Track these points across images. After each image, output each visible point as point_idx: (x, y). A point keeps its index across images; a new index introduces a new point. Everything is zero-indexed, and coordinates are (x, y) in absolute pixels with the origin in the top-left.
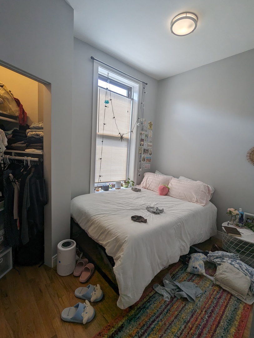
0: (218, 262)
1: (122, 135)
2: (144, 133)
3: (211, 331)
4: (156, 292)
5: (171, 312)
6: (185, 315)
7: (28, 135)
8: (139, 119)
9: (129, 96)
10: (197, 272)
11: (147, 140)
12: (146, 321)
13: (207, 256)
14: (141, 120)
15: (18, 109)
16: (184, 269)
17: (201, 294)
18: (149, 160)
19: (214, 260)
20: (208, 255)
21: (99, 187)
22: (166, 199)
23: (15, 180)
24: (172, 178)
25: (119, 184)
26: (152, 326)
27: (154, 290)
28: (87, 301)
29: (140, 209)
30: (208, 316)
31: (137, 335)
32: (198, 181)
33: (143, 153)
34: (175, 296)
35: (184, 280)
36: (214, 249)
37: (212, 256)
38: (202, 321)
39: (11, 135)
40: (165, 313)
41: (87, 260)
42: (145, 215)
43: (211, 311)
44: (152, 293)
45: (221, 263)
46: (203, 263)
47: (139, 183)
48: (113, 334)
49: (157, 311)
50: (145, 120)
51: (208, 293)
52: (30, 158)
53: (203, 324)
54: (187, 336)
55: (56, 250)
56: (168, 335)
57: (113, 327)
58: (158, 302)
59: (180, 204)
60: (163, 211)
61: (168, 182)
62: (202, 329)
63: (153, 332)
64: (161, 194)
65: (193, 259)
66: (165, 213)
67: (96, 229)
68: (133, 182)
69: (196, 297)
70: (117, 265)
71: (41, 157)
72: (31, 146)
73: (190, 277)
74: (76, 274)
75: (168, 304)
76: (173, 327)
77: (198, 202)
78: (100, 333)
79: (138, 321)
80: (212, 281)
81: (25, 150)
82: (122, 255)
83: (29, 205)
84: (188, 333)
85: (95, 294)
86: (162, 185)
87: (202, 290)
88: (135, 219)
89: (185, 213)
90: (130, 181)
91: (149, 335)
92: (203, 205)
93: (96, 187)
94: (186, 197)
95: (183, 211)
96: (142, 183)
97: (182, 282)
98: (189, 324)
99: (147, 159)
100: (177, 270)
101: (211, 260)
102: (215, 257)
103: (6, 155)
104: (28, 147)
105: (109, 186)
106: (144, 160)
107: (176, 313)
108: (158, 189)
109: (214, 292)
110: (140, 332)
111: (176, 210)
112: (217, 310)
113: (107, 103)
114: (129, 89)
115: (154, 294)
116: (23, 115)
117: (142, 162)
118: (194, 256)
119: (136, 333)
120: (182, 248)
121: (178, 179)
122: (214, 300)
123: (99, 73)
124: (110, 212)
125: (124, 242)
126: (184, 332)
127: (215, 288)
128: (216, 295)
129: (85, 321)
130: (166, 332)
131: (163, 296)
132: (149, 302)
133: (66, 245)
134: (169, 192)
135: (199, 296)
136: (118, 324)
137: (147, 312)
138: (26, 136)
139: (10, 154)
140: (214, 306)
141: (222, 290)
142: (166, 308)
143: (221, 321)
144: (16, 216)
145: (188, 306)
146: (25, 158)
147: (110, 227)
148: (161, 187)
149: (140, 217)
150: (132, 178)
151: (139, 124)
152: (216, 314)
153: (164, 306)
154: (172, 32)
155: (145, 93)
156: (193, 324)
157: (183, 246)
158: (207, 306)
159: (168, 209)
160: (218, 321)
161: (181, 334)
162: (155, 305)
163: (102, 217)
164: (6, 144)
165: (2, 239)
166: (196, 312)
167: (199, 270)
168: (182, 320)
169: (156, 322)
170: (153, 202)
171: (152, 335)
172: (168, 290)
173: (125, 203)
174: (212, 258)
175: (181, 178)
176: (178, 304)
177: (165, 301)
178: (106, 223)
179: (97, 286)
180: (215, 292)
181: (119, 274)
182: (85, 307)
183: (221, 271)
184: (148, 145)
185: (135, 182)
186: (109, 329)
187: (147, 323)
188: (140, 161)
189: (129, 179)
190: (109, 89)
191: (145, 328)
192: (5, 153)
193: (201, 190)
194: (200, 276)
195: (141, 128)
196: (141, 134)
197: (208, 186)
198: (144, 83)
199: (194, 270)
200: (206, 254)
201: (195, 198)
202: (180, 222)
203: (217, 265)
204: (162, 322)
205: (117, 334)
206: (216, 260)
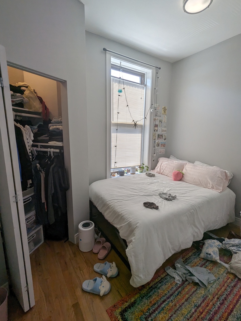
0: (233, 250)
1: (135, 122)
2: (158, 119)
3: (223, 318)
4: (168, 274)
5: (181, 295)
6: (196, 299)
7: (50, 129)
8: (153, 105)
9: (143, 82)
10: (210, 258)
11: (161, 125)
12: (157, 300)
13: (222, 243)
14: (155, 105)
15: (41, 106)
16: (197, 254)
17: (214, 281)
18: (164, 145)
19: (230, 248)
20: (224, 242)
21: (115, 172)
22: (180, 185)
23: (41, 170)
24: (186, 164)
25: (134, 169)
26: (163, 306)
27: (165, 272)
28: (103, 276)
29: (153, 195)
30: (220, 303)
31: (148, 312)
32: (214, 167)
33: (157, 138)
34: (186, 279)
35: (196, 265)
36: (231, 237)
37: (227, 244)
38: (213, 308)
39: (37, 130)
40: (176, 295)
41: (104, 239)
42: (157, 201)
43: (223, 299)
44: (164, 275)
45: (238, 252)
46: (217, 250)
47: (153, 168)
48: (126, 308)
49: (168, 292)
50: (159, 106)
51: (221, 280)
52: (52, 150)
53: (214, 310)
54: (196, 319)
55: (78, 230)
56: (178, 316)
57: (127, 302)
58: (170, 284)
59: (195, 190)
60: (176, 198)
61: (182, 167)
62: (213, 315)
63: (163, 311)
64: (175, 180)
65: (206, 245)
66: (178, 200)
67: (111, 214)
68: (147, 167)
69: (208, 283)
70: (129, 248)
71: (61, 148)
72: (53, 139)
73: (204, 262)
74: (95, 251)
75: (179, 287)
76: (184, 309)
77: (214, 188)
78: (115, 306)
79: (149, 299)
80: (226, 269)
81: (49, 143)
82: (134, 239)
83: (53, 192)
84: (198, 317)
85: (111, 270)
86: (176, 171)
87: (215, 276)
88: (147, 205)
89: (199, 200)
90: (144, 166)
91: (159, 313)
92: (220, 191)
93: (112, 173)
94: (201, 183)
95: (197, 197)
96: (156, 168)
97: (195, 267)
98: (200, 308)
99: (161, 145)
100: (190, 254)
101: (227, 248)
102: (231, 245)
103: (33, 148)
104: (51, 140)
105: (124, 172)
106: (158, 145)
107: (187, 296)
108: (172, 174)
109: (228, 280)
110: (151, 309)
111: (190, 196)
112: (230, 298)
113: (120, 92)
114: (142, 76)
115: (166, 276)
116: (45, 111)
117: (157, 147)
118: (208, 242)
119: (148, 309)
120: (195, 234)
121: (192, 164)
122: (228, 288)
123: (112, 63)
124: (123, 198)
125: (135, 228)
126: (194, 315)
127: (230, 276)
128: (230, 283)
129: (102, 294)
130: (176, 313)
131: (174, 278)
132: (160, 283)
133: (86, 225)
134: (183, 178)
135: (212, 282)
136: (131, 300)
137: (158, 292)
138: (49, 130)
139: (37, 146)
140: (227, 294)
141: (237, 279)
142: (177, 290)
143: (234, 310)
144: (43, 200)
145: (200, 291)
146: (49, 150)
147: (123, 213)
148: (175, 172)
149: (153, 204)
150: (146, 163)
151: (152, 110)
152: (229, 302)
153: (175, 288)
154: (185, 11)
155: (158, 78)
156: (204, 308)
157: (197, 233)
158: (219, 293)
159: (181, 196)
160: (230, 309)
161: (191, 317)
162: (166, 286)
163: (116, 203)
164: (33, 138)
165: (34, 219)
166: (208, 298)
167: (212, 256)
168: (192, 303)
169: (167, 302)
170: (167, 188)
171: (162, 314)
172: (180, 273)
173: (139, 188)
174: (227, 246)
175: (197, 163)
176: (189, 288)
177: (177, 284)
178: (119, 208)
179: (112, 264)
180: (230, 280)
181: (131, 257)
182: (102, 281)
183: (237, 260)
184: (163, 131)
185: (150, 167)
186: (123, 303)
187: (158, 302)
188: (154, 147)
189: (144, 165)
190: (122, 78)
191: (156, 306)
192: (33, 146)
193: (218, 176)
194: (214, 263)
195: (155, 114)
196: (155, 120)
197: (225, 172)
198: (157, 68)
199: (207, 257)
200: (221, 241)
201: (211, 184)
202: (193, 209)
203: (232, 253)
204: (172, 303)
205: (130, 308)
206: (232, 248)
